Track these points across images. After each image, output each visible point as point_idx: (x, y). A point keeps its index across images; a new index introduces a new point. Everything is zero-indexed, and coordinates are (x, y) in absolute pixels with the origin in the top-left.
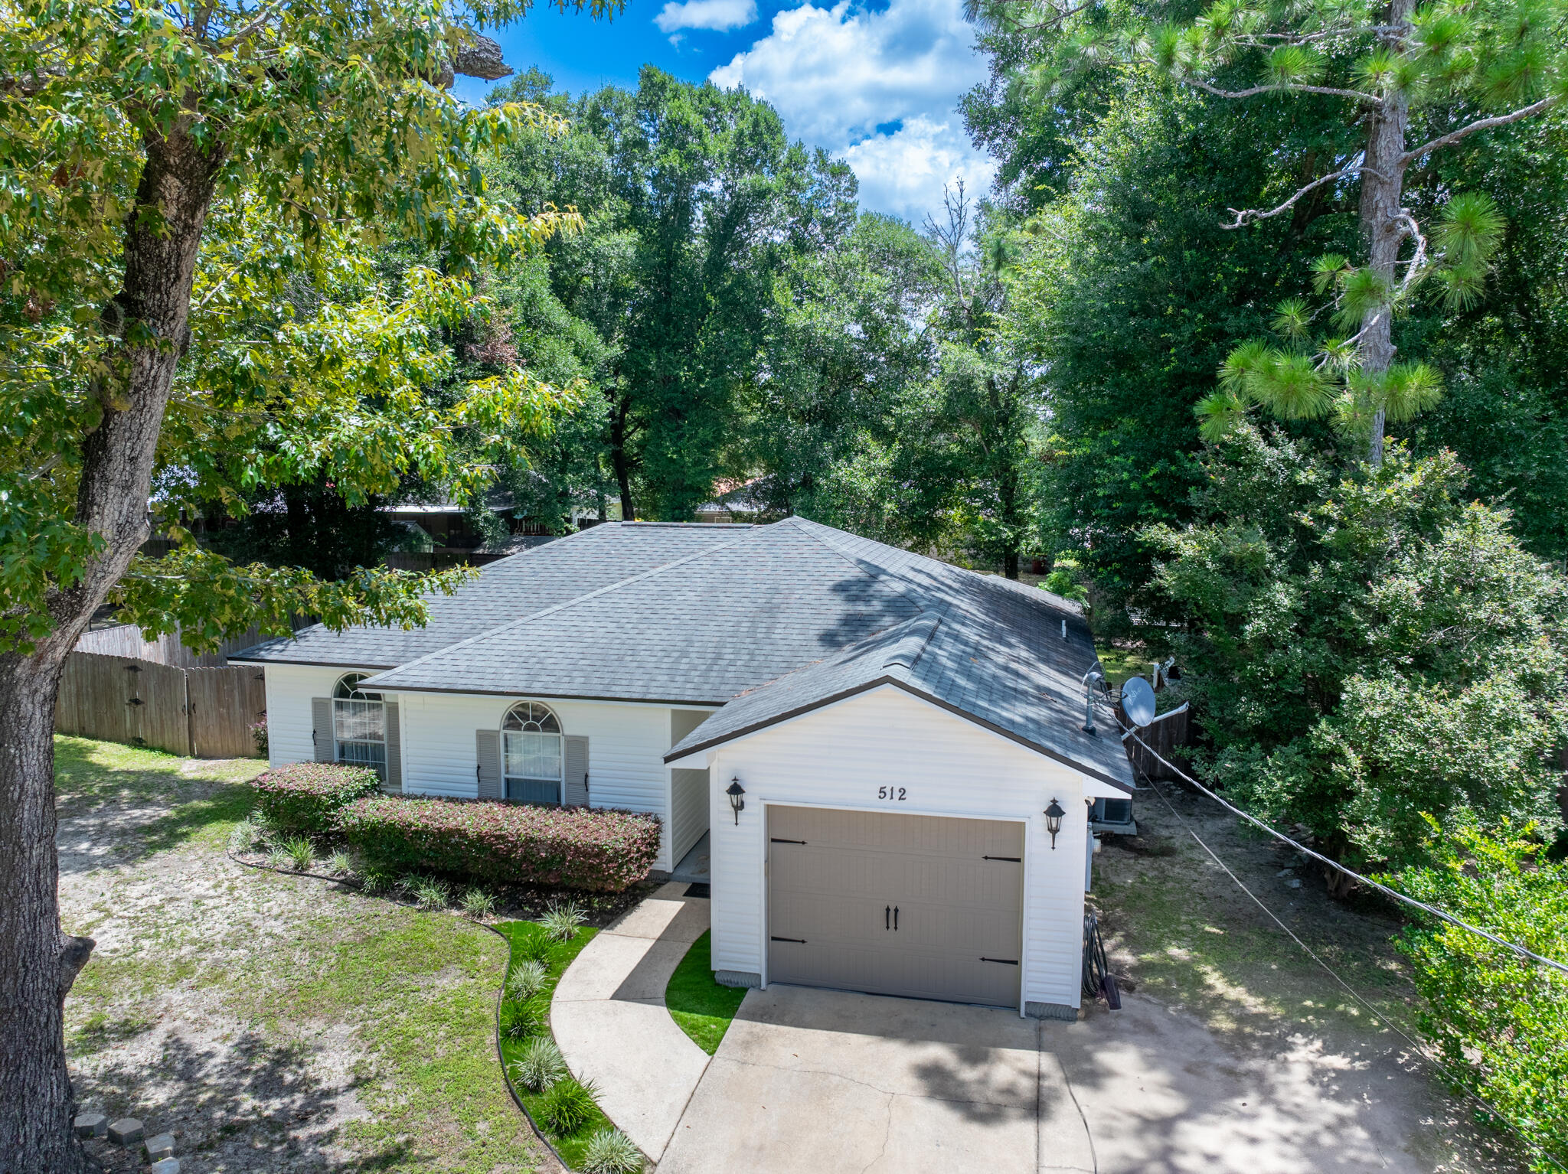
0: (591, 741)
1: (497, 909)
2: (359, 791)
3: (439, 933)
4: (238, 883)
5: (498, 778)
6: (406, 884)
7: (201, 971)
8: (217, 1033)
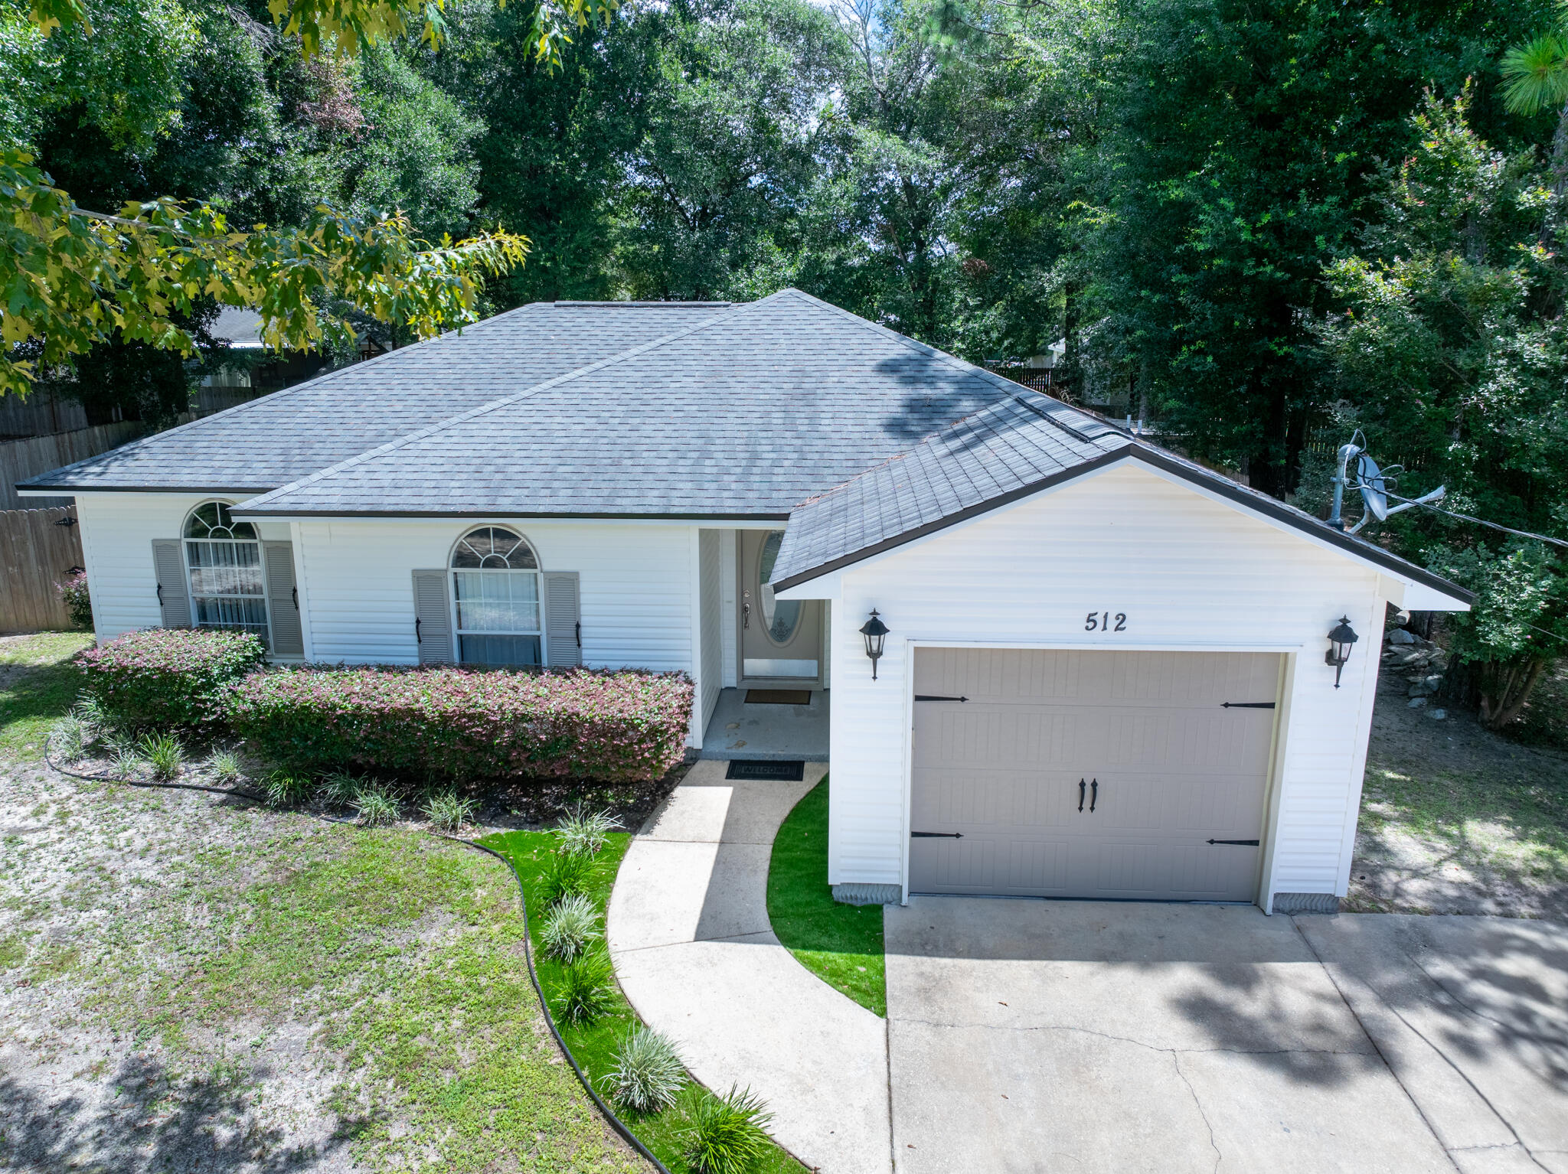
0: (583, 578)
1: (478, 817)
2: (238, 663)
3: (400, 860)
4: (72, 806)
5: (447, 636)
6: (334, 789)
7: (33, 952)
8: (81, 1063)
